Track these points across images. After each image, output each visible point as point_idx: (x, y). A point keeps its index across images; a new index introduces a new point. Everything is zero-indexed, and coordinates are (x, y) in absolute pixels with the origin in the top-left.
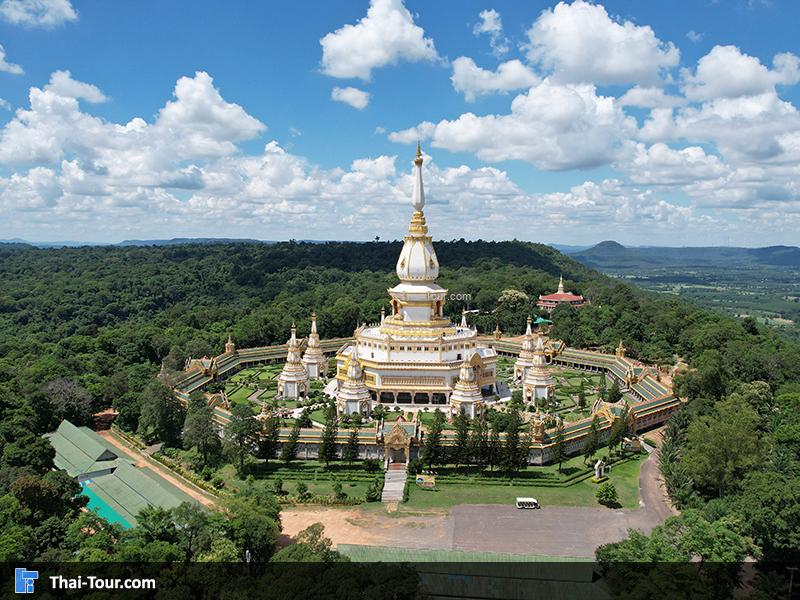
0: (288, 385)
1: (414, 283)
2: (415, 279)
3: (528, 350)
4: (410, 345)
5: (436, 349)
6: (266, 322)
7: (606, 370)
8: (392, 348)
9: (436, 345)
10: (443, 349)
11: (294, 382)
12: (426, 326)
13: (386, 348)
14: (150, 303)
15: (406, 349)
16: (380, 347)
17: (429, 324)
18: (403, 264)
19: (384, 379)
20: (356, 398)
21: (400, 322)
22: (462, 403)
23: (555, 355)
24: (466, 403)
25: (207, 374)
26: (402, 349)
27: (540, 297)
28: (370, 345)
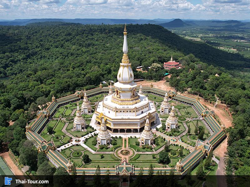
0: (77, 125)
1: (124, 83)
2: (125, 82)
3: (166, 102)
4: (124, 110)
5: (134, 111)
6: (67, 82)
7: (192, 105)
8: (117, 112)
9: (134, 110)
10: (137, 111)
11: (80, 124)
12: (129, 101)
13: (114, 111)
14: (25, 57)
15: (122, 111)
16: (112, 110)
17: (131, 100)
18: (120, 76)
19: (115, 124)
20: (105, 138)
21: (119, 99)
22: (146, 139)
23: (173, 96)
24: (147, 139)
25: (46, 117)
26: (121, 112)
27: (164, 63)
28: (108, 108)
